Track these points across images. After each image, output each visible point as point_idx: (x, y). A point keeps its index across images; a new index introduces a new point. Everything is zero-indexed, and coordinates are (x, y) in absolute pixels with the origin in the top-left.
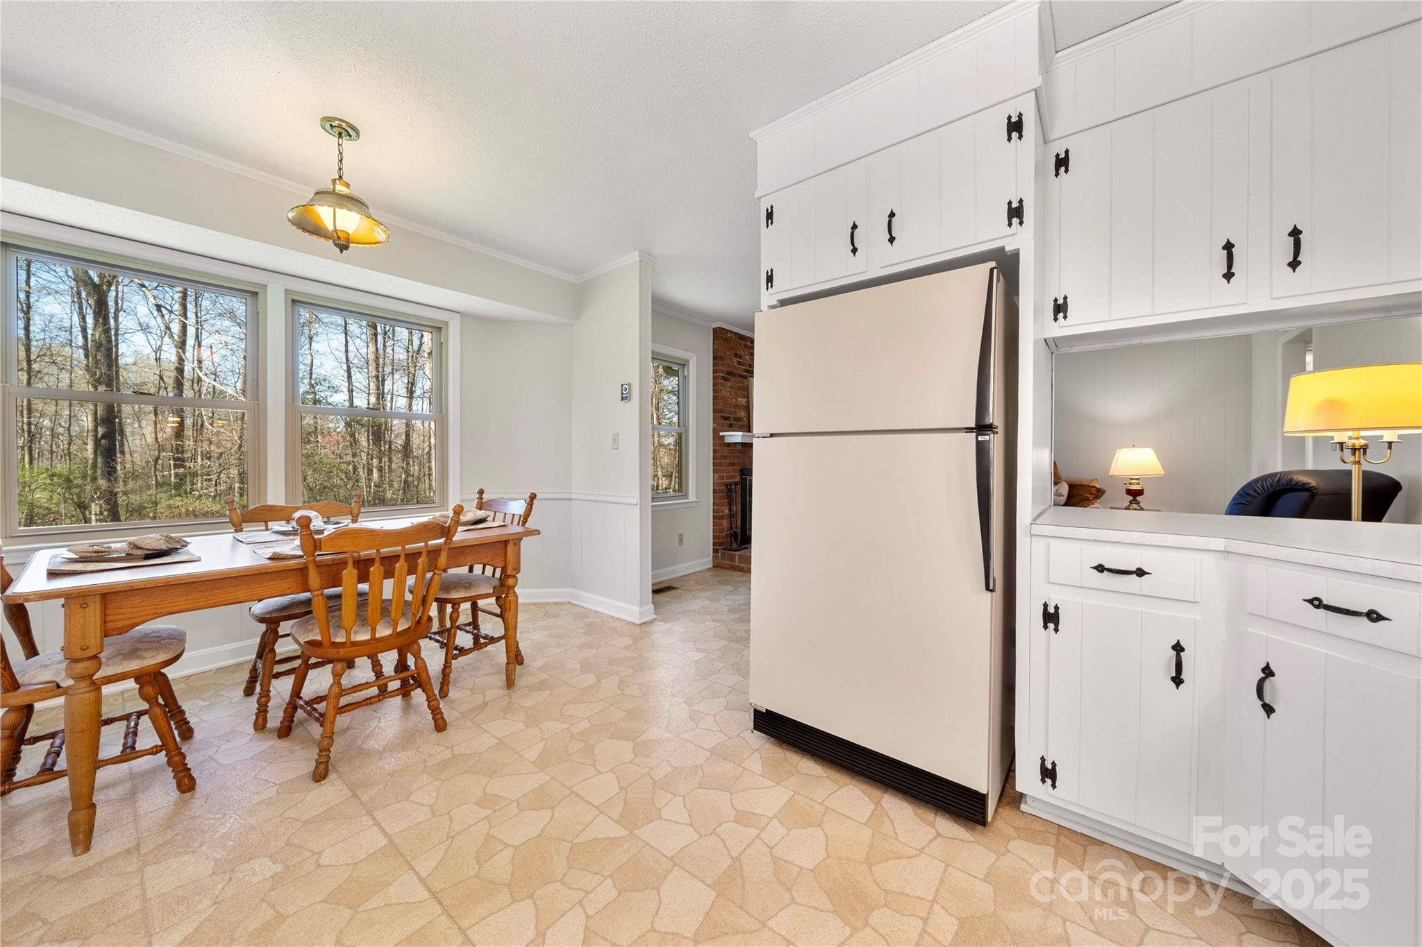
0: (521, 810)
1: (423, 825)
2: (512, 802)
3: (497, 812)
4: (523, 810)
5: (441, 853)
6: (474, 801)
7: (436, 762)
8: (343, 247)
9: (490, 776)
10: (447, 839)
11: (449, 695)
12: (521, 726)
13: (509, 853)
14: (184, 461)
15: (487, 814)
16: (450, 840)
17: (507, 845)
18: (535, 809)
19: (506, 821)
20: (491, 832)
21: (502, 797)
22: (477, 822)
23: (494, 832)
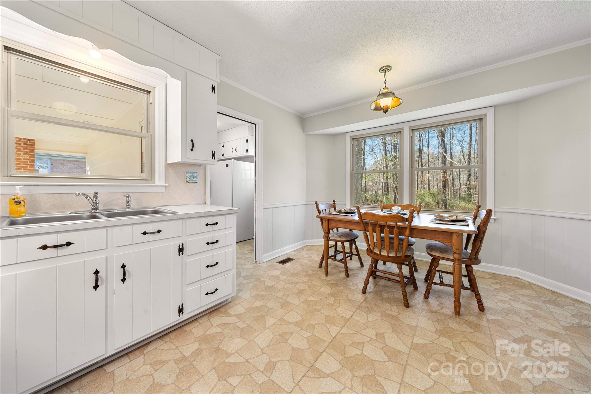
0: (382, 349)
1: (359, 323)
2: (385, 344)
3: (376, 341)
4: (382, 350)
5: (350, 333)
6: (377, 332)
7: (389, 313)
8: (386, 112)
9: (393, 331)
10: (357, 332)
11: (429, 299)
12: (434, 330)
13: (359, 352)
14: (470, 189)
15: (373, 338)
16: (357, 333)
17: (362, 350)
18: (385, 354)
19: (374, 346)
20: (365, 343)
21: (385, 340)
22: (368, 337)
23: (366, 344)
